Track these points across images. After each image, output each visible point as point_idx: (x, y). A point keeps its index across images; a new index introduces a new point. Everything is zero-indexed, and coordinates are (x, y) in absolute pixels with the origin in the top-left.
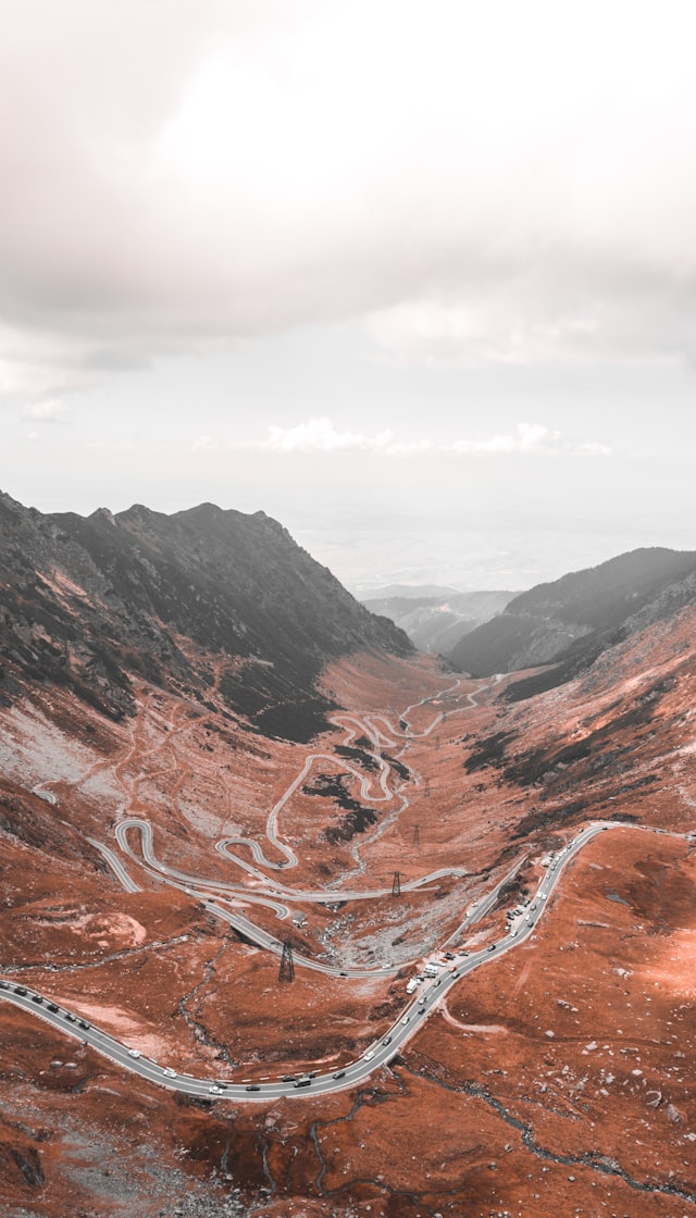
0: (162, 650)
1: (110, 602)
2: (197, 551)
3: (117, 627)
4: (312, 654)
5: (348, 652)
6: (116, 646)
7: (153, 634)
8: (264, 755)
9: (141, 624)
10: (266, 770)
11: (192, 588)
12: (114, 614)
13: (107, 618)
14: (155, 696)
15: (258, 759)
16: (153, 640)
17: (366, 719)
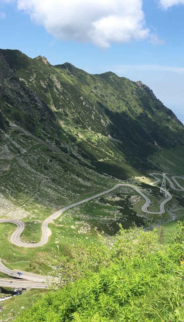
0: (42, 116)
1: (12, 84)
2: (95, 88)
3: (15, 98)
4: (152, 146)
5: (174, 148)
6: (9, 107)
7: (38, 106)
8: (84, 178)
9: (32, 100)
10: (81, 186)
11: (82, 98)
12: (13, 91)
13: (10, 93)
14: (23, 136)
15: (80, 179)
16: (37, 109)
17: (173, 178)
